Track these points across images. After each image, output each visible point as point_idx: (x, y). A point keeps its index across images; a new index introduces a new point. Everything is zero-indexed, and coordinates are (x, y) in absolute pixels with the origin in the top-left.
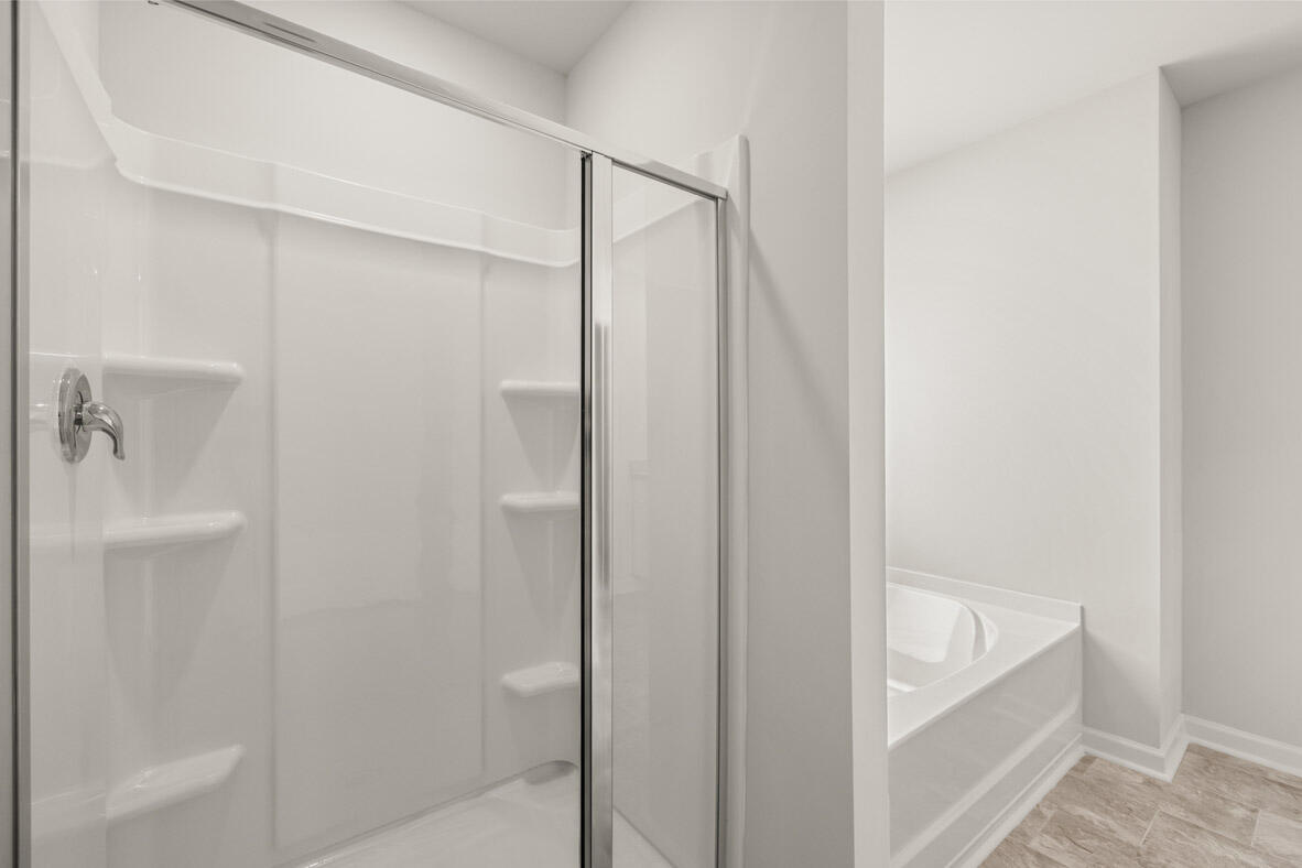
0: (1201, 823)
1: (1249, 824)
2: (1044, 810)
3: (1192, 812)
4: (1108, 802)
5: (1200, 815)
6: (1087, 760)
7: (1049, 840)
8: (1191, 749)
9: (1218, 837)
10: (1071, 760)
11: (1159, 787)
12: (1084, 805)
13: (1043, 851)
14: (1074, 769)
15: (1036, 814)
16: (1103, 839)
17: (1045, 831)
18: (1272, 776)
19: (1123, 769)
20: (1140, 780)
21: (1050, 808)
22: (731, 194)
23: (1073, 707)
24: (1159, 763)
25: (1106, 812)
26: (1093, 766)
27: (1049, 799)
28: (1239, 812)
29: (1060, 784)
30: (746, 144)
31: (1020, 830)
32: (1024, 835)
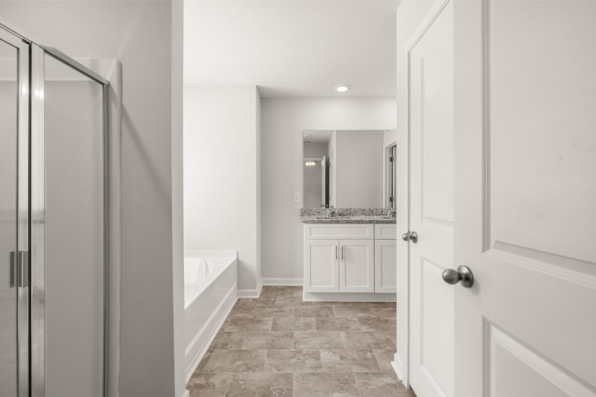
0: (265, 306)
1: (274, 301)
2: (228, 320)
3: (263, 303)
4: (245, 309)
5: (265, 303)
6: (239, 300)
7: (230, 327)
8: (264, 287)
9: (268, 307)
10: (235, 302)
11: (256, 300)
12: (238, 313)
13: (228, 331)
14: (236, 304)
15: (226, 321)
16: (243, 320)
17: (229, 325)
18: (279, 288)
19: (248, 299)
20: (252, 300)
21: (229, 318)
22: (111, 84)
23: (235, 285)
24: (255, 294)
25: (244, 312)
26: (241, 301)
27: (229, 316)
28: (273, 299)
29: (232, 310)
30: (120, 66)
31: (222, 329)
32: (223, 329)
